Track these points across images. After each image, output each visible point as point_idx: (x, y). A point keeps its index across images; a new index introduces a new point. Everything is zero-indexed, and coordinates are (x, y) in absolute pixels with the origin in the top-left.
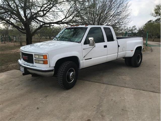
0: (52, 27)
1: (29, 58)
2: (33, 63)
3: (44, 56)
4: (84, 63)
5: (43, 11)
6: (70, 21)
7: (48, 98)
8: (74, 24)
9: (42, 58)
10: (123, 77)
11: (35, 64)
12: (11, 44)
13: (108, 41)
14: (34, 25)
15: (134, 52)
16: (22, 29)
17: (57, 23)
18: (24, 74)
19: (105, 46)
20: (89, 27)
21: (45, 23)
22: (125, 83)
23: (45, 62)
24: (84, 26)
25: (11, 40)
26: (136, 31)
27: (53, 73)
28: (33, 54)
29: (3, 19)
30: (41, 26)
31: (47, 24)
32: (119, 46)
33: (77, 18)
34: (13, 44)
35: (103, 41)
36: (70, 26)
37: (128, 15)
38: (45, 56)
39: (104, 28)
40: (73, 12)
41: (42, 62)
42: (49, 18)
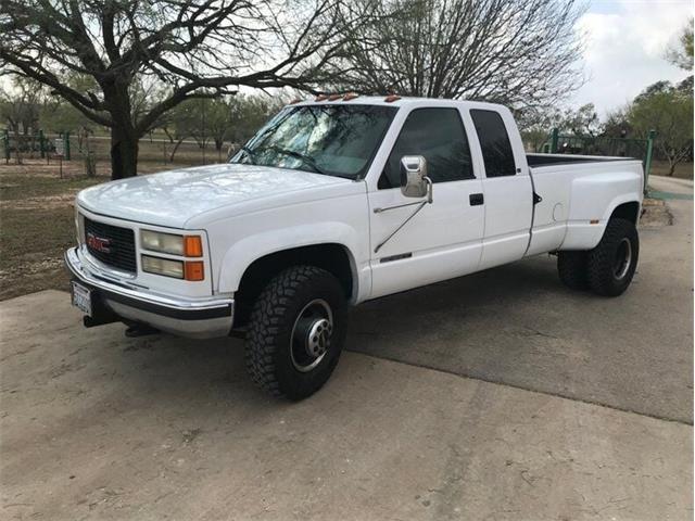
0: (227, 98)
1: (116, 245)
2: (132, 268)
3: (185, 240)
4: (374, 277)
5: (190, 24)
6: (312, 75)
7: (200, 443)
8: (330, 88)
9: (178, 247)
10: (554, 343)
11: (142, 277)
12: (47, 168)
13: (489, 174)
14: (150, 87)
15: (603, 225)
16: (95, 103)
17: (252, 80)
18: (89, 322)
19: (477, 200)
20: (405, 105)
21: (198, 81)
22: (566, 378)
23: (192, 272)
24: (379, 101)
25: (46, 150)
26: (595, 129)
27: (229, 320)
28: (136, 228)
29: (9, 56)
30: (180, 95)
31: (209, 83)
32: (536, 199)
33: (346, 64)
34: (54, 166)
35: (467, 173)
36: (311, 100)
37: (568, 58)
38: (192, 243)
39: (473, 112)
40: (326, 36)
41: (178, 270)
42: (219, 57)
